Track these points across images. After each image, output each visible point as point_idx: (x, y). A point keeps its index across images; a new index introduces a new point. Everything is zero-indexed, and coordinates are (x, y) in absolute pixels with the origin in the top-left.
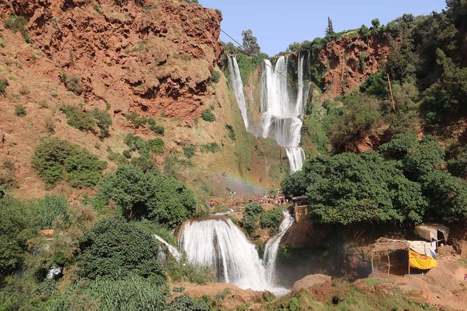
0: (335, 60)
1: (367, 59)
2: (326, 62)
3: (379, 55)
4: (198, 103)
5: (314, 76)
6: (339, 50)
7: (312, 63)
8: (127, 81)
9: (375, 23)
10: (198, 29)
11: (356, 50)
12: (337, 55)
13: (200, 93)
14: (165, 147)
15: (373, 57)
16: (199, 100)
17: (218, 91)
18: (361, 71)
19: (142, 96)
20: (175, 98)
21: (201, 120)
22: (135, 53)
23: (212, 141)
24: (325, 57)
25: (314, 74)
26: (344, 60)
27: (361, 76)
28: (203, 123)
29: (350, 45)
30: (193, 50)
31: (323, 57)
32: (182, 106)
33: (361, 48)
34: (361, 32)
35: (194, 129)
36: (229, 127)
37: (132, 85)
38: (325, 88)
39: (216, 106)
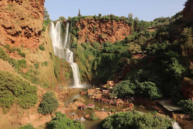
0: (83, 26)
1: (96, 28)
2: (79, 27)
3: (101, 28)
4: (37, 41)
5: (73, 32)
6: (85, 23)
7: (73, 26)
8: (3, 26)
9: (100, 15)
10: (37, 4)
11: (92, 24)
12: (84, 25)
13: (38, 36)
14: (27, 64)
15: (98, 28)
16: (38, 39)
17: (45, 36)
18: (93, 33)
19: (12, 35)
20: (28, 38)
21: (39, 50)
22: (7, 11)
23: (45, 61)
24: (79, 25)
25: (73, 31)
26: (87, 27)
27: (94, 35)
28: (40, 51)
29: (90, 22)
30: (35, 14)
31: (78, 24)
32: (31, 42)
33: (94, 24)
34: (94, 17)
35: (36, 54)
36: (51, 54)
37: (5, 28)
38: (78, 37)
39: (45, 43)
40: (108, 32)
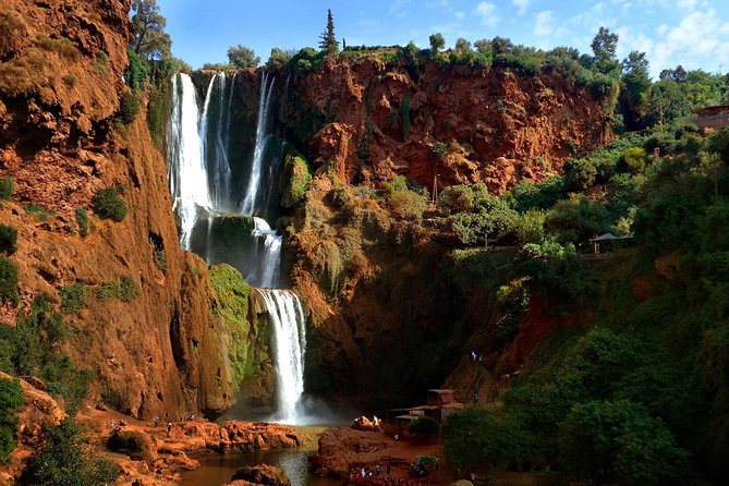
0: (344, 103)
1: (414, 113)
2: (324, 102)
3: (440, 109)
4: (88, 169)
6: (358, 84)
9: (436, 41)
12: (353, 92)
13: (91, 146)
14: (20, 284)
15: (427, 111)
16: (92, 163)
17: (134, 144)
18: (399, 135)
23: (123, 271)
24: (325, 92)
26: (364, 106)
27: (400, 146)
29: (381, 77)
31: (317, 90)
32: (52, 172)
33: (403, 87)
34: (404, 53)
36: (155, 238)
40: (479, 135)
